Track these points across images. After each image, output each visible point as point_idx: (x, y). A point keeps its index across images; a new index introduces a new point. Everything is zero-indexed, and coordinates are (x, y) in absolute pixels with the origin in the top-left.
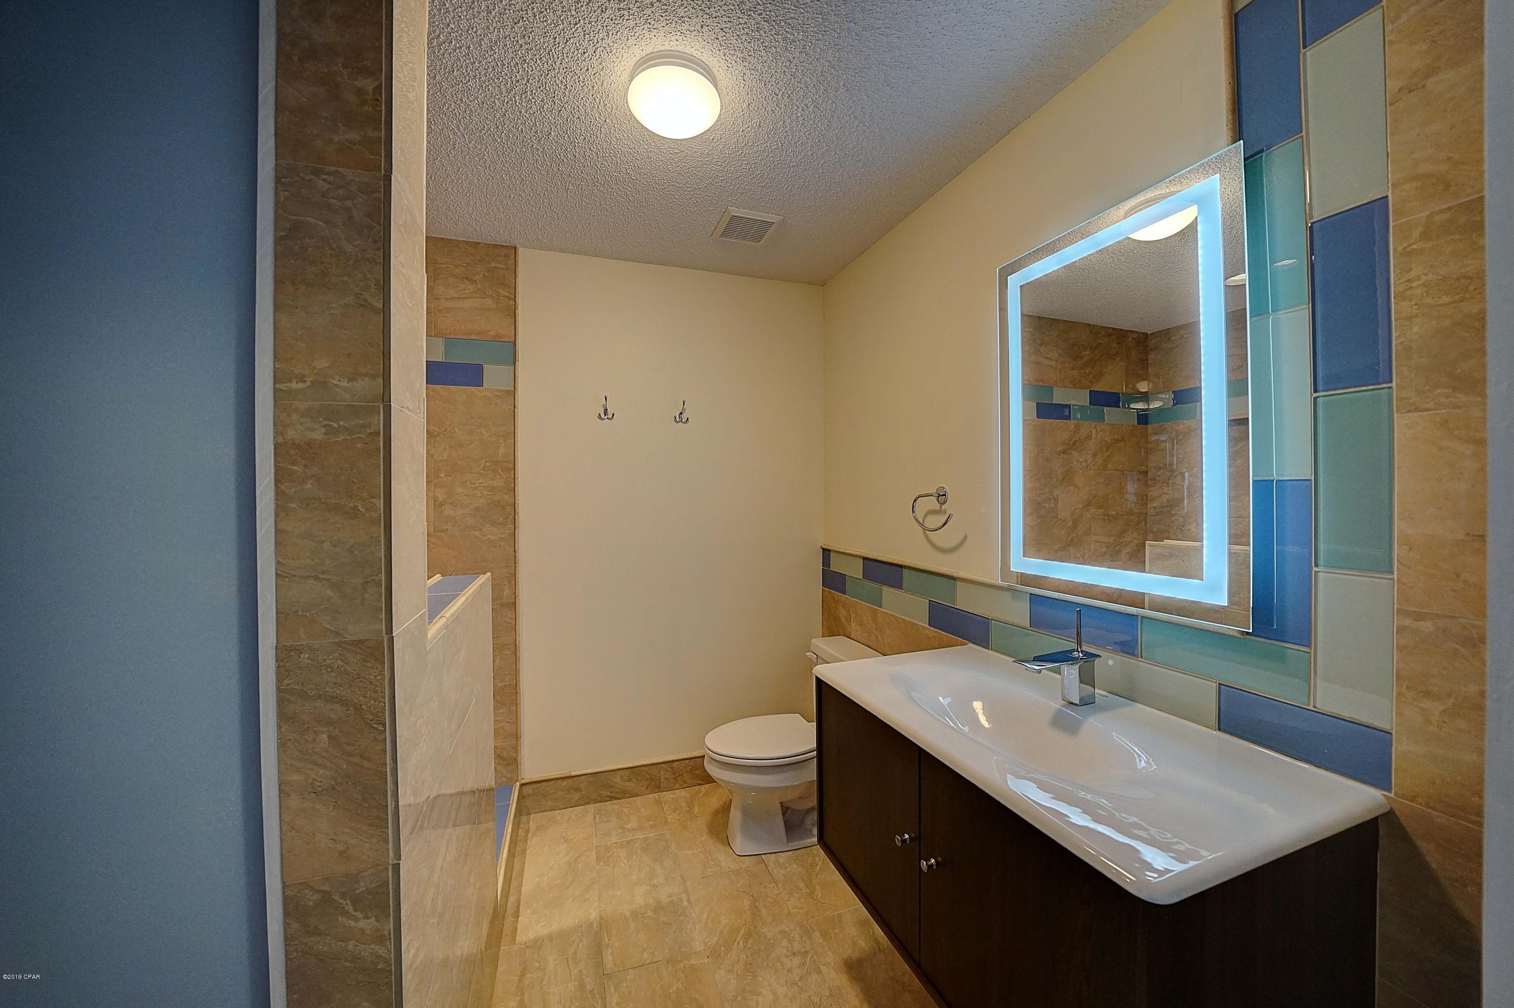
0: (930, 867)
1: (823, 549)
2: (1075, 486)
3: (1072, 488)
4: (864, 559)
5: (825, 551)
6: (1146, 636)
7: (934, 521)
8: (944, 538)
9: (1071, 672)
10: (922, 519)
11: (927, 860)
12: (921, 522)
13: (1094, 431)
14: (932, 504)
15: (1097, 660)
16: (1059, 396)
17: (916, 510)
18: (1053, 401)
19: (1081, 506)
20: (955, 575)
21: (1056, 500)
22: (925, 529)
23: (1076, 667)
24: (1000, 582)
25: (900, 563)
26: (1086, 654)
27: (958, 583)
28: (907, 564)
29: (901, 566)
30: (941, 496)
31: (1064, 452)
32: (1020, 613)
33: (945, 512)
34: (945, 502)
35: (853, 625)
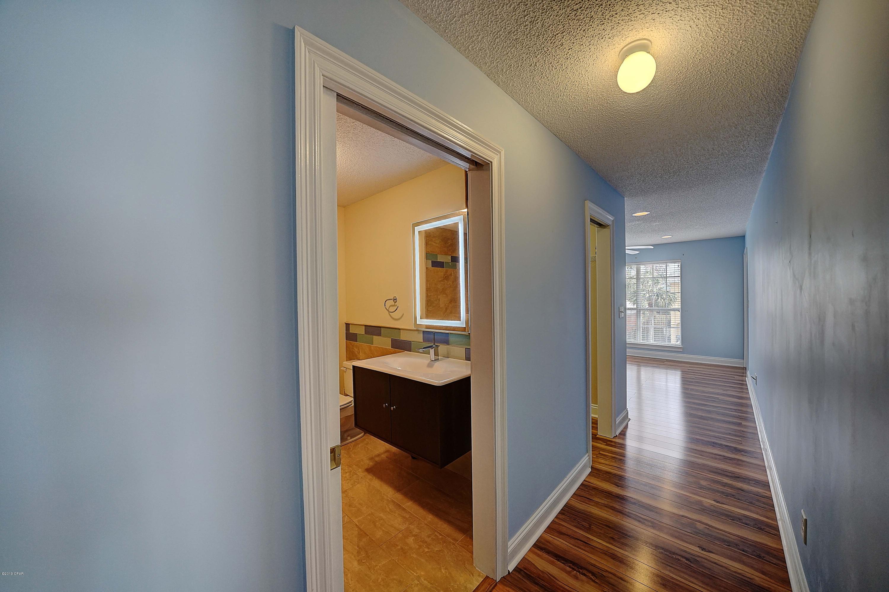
0: (394, 409)
1: (346, 324)
2: (446, 294)
3: (445, 295)
4: (365, 326)
5: (347, 325)
6: (452, 339)
7: (392, 309)
8: (396, 315)
9: (432, 351)
10: (388, 307)
11: (393, 407)
12: (388, 309)
13: (453, 273)
14: (392, 302)
15: (439, 347)
16: (440, 259)
17: (386, 305)
18: (437, 260)
19: (448, 302)
20: (400, 328)
21: (439, 300)
22: (389, 312)
23: (433, 349)
24: (414, 328)
25: (380, 326)
26: (437, 346)
27: (401, 331)
28: (383, 326)
29: (380, 327)
30: (395, 300)
31: (441, 281)
32: (420, 338)
33: (396, 305)
34: (396, 302)
35: (361, 354)
